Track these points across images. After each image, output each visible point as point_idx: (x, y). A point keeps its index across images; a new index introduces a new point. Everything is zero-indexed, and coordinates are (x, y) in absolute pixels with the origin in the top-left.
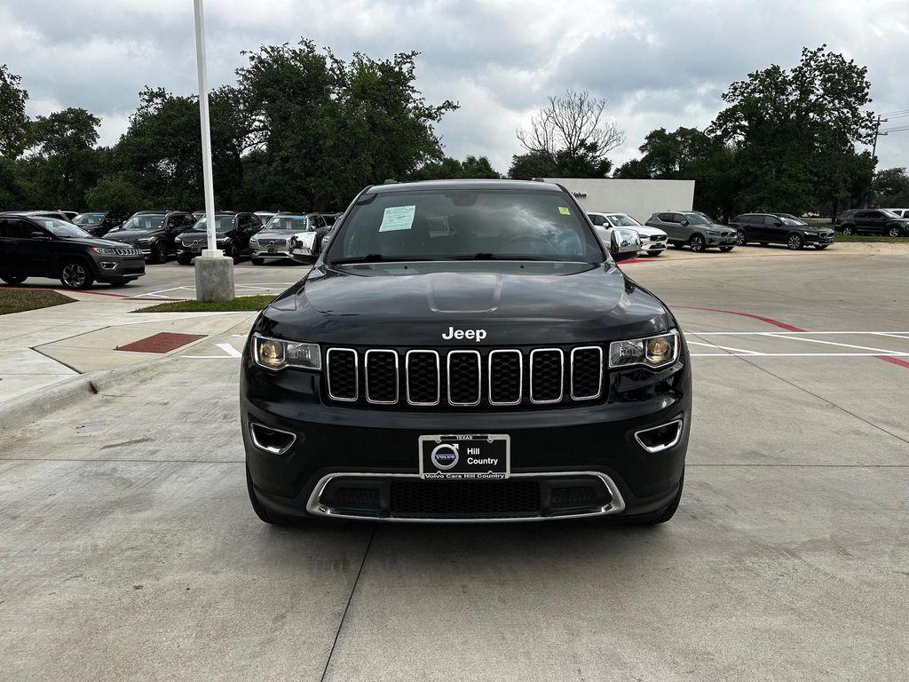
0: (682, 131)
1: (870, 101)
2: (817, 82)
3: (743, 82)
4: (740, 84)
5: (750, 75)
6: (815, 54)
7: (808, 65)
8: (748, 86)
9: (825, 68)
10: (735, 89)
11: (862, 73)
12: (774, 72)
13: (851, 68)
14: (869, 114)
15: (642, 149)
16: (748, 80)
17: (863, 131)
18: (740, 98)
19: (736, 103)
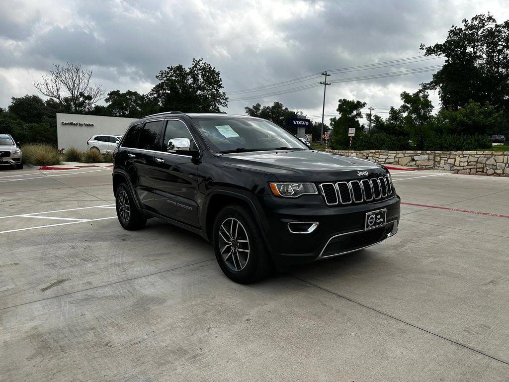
0: (129, 93)
1: (223, 87)
2: (200, 76)
3: (165, 71)
4: (164, 72)
5: (168, 68)
6: (198, 62)
7: (195, 66)
8: (168, 73)
9: (204, 69)
10: (162, 74)
11: (218, 74)
12: (180, 68)
13: (214, 71)
14: (224, 93)
15: (107, 100)
16: (168, 70)
17: (221, 100)
18: (165, 79)
19: (163, 81)
